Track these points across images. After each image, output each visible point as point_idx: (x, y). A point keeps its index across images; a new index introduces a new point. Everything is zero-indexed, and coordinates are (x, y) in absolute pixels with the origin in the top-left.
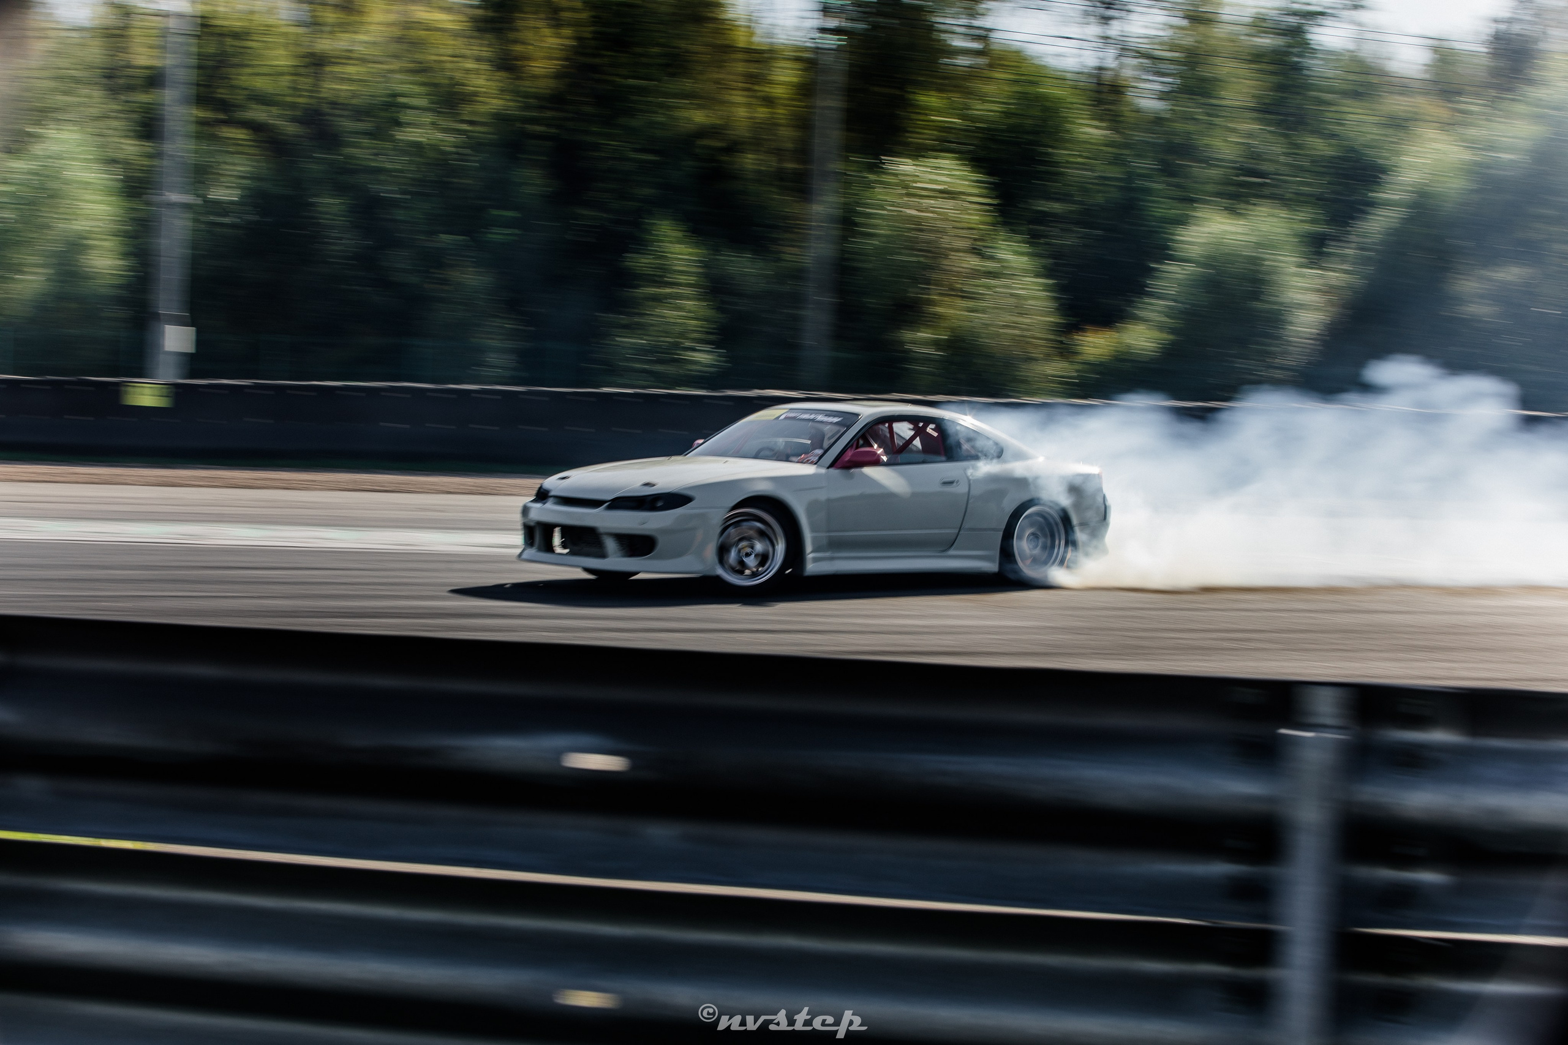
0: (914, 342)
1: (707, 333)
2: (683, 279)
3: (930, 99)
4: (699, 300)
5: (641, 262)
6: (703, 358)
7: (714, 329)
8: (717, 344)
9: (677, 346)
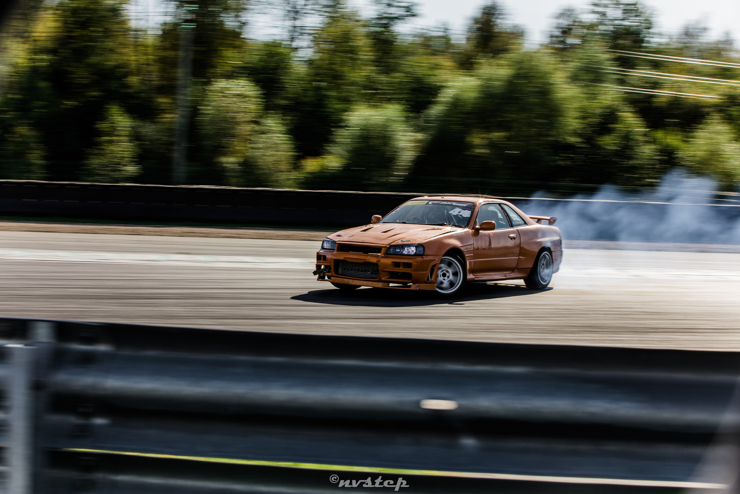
0: (227, 163)
1: (133, 158)
2: (122, 133)
3: (229, 53)
4: (130, 142)
5: (103, 126)
6: (131, 169)
7: (136, 156)
8: (137, 163)
9: (119, 164)
